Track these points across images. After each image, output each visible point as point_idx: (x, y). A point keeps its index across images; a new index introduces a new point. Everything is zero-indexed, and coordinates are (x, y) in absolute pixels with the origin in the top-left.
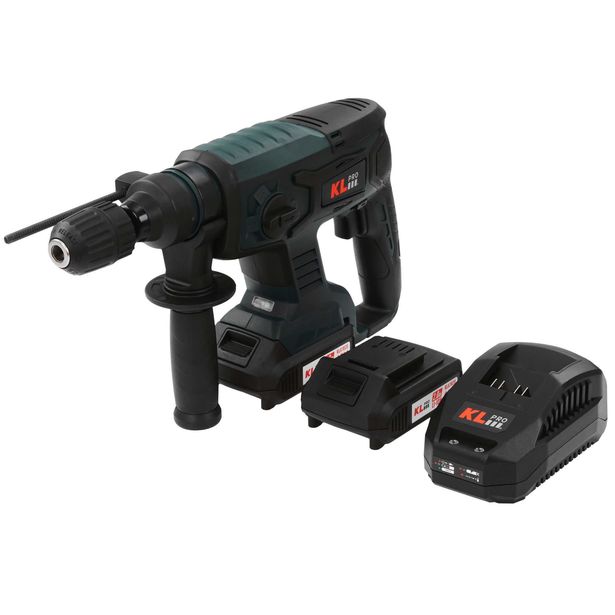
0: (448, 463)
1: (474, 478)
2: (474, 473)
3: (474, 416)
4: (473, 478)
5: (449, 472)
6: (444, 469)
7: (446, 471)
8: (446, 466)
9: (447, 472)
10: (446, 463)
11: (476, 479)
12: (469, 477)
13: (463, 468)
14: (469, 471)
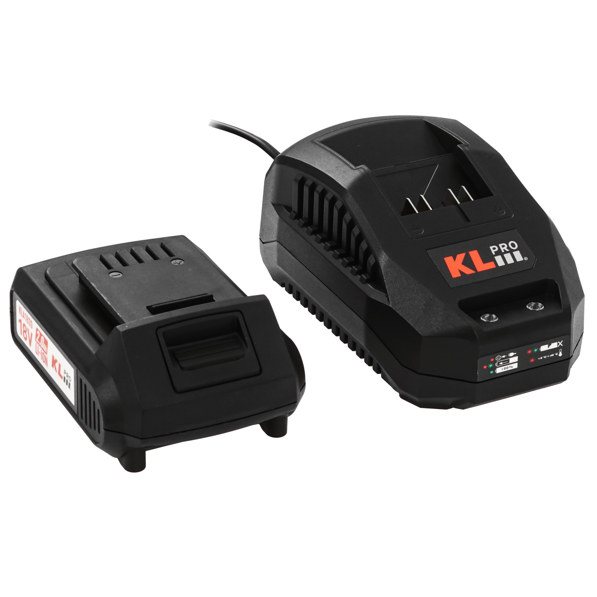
0: (507, 354)
1: (553, 355)
2: (554, 345)
3: (468, 262)
4: (551, 356)
5: (509, 369)
6: (499, 370)
7: (504, 371)
8: (503, 362)
9: (506, 370)
10: (504, 357)
11: (557, 354)
12: (545, 357)
13: (533, 349)
14: (544, 348)
